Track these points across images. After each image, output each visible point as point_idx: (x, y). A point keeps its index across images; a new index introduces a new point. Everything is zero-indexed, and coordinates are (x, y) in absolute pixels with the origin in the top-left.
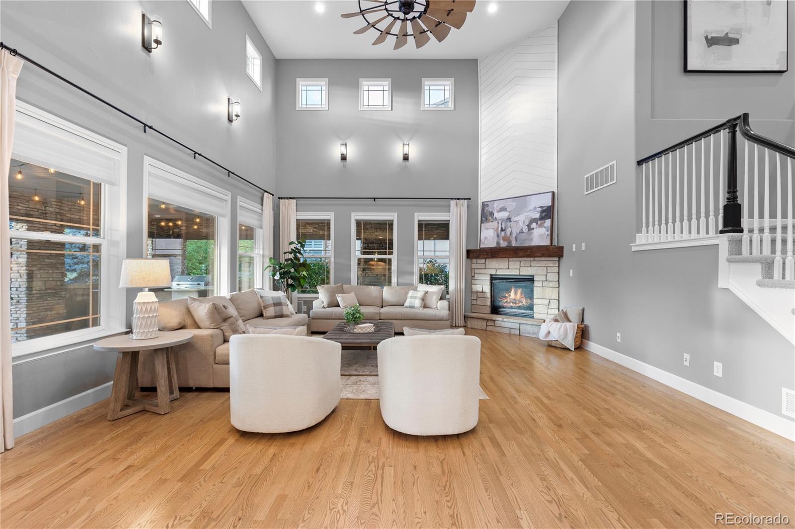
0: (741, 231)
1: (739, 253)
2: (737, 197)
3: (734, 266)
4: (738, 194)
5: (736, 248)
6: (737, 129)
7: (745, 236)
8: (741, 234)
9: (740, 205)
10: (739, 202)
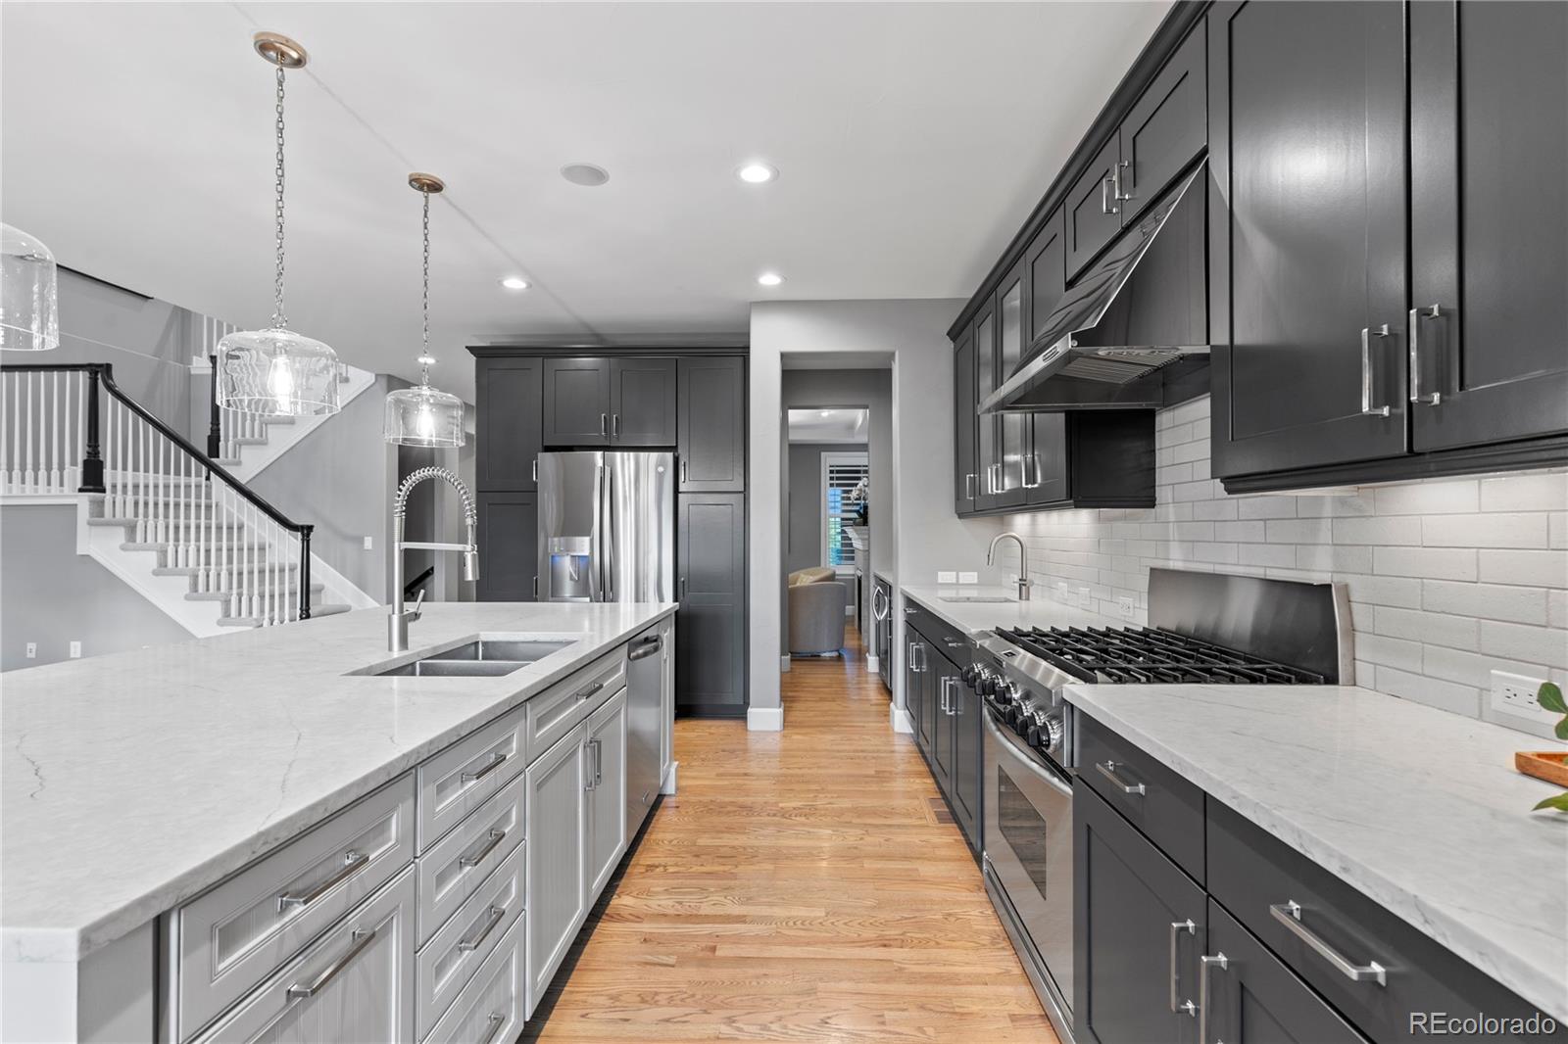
0: (104, 491)
1: (101, 515)
2: (98, 453)
3: (95, 530)
4: (100, 449)
5: (98, 509)
6: (99, 376)
7: (108, 497)
8: (103, 495)
9: (102, 462)
10: (101, 459)
